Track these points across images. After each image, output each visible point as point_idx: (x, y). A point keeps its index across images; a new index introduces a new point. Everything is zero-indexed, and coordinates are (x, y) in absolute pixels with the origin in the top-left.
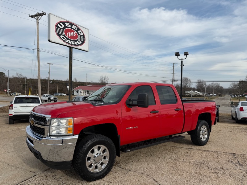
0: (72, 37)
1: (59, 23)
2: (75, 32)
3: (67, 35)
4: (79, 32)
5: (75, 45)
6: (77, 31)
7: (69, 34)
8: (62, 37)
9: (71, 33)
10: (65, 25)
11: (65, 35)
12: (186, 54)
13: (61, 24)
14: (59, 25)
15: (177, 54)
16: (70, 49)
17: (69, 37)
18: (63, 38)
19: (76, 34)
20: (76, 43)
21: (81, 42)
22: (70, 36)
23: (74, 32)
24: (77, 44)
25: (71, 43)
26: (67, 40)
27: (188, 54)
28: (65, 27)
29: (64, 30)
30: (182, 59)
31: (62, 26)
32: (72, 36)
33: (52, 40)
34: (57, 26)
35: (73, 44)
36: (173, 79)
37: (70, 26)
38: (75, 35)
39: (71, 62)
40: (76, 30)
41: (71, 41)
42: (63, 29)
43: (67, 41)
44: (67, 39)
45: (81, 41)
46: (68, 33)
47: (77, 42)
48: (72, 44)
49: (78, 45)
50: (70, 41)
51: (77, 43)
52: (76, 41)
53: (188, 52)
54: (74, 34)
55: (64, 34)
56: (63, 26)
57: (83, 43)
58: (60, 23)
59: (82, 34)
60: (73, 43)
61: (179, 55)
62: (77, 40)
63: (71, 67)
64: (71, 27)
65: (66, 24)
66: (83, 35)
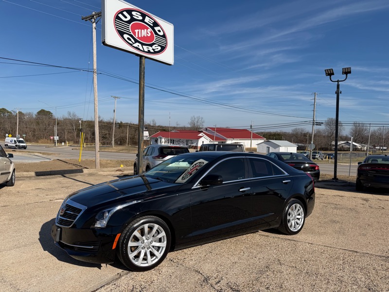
0: (144, 38)
1: (121, 12)
2: (150, 30)
3: (135, 33)
4: (157, 29)
5: (149, 52)
6: (152, 28)
7: (138, 32)
8: (126, 36)
9: (143, 31)
10: (131, 15)
11: (132, 34)
12: (347, 72)
13: (125, 13)
14: (120, 15)
15: (330, 73)
16: (140, 59)
17: (138, 37)
18: (128, 38)
19: (151, 32)
20: (150, 49)
21: (160, 48)
22: (140, 36)
23: (147, 29)
24: (152, 51)
25: (141, 49)
26: (135, 43)
27: (350, 72)
28: (133, 19)
29: (130, 25)
30: (338, 81)
31: (126, 17)
32: (144, 36)
33: (108, 42)
34: (117, 17)
35: (146, 50)
36: (314, 120)
37: (141, 18)
38: (149, 35)
39: (142, 83)
40: (152, 25)
41: (143, 44)
42: (129, 22)
43: (136, 45)
44: (136, 41)
45: (159, 45)
46: (138, 30)
47: (154, 47)
48: (144, 51)
49: (155, 53)
50: (140, 45)
51: (153, 49)
52: (151, 45)
53: (350, 68)
54: (147, 33)
55: (131, 31)
56: (129, 18)
57: (163, 48)
58: (124, 11)
59: (161, 33)
60: (146, 48)
61: (333, 74)
62: (154, 44)
63: (142, 92)
64: (143, 21)
65: (134, 13)
66: (164, 36)
